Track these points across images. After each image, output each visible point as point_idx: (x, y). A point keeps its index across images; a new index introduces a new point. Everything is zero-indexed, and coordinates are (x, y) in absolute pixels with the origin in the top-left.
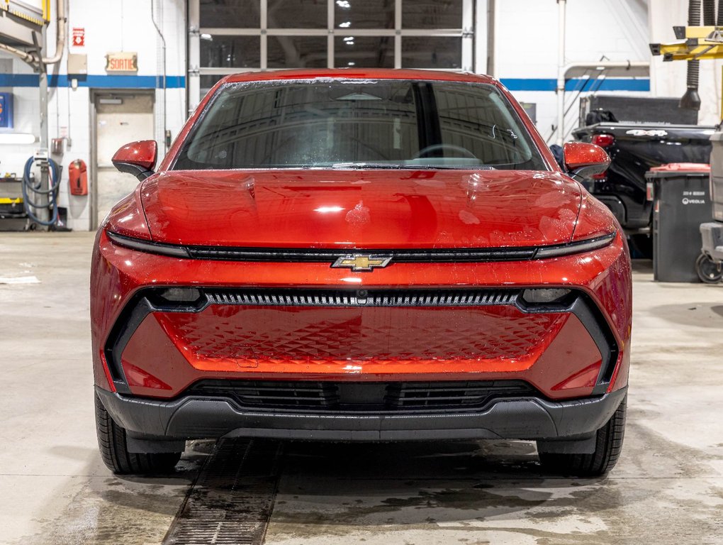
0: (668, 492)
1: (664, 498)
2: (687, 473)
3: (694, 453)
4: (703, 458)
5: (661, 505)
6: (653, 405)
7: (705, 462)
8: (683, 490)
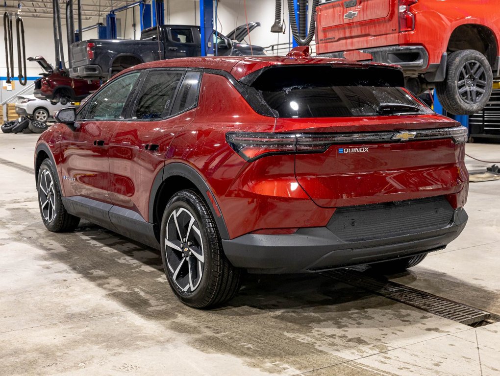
0: (25, 227)
1: (26, 225)
2: (18, 232)
3: (15, 240)
4: (12, 238)
5: (26, 223)
6: (41, 266)
7: (11, 237)
8: (20, 228)
